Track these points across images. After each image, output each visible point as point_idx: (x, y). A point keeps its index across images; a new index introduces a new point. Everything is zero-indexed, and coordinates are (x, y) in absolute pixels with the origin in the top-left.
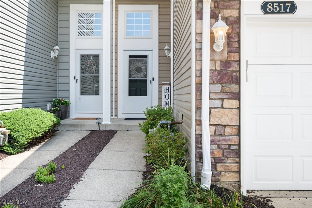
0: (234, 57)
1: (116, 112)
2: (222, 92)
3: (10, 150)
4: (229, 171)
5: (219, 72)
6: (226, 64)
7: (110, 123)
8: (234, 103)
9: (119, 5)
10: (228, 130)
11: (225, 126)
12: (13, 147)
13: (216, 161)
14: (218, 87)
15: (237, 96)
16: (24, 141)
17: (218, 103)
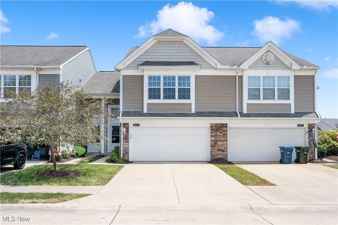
0: (128, 134)
1: (107, 150)
2: (125, 141)
3: (77, 157)
4: (127, 156)
5: (125, 137)
6: (126, 136)
7: (104, 153)
8: (128, 143)
9: (108, 105)
10: (126, 149)
11: (126, 148)
12: (77, 156)
13: (124, 155)
14: (124, 140)
15: (128, 142)
16: (80, 155)
17: (125, 143)
